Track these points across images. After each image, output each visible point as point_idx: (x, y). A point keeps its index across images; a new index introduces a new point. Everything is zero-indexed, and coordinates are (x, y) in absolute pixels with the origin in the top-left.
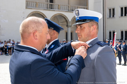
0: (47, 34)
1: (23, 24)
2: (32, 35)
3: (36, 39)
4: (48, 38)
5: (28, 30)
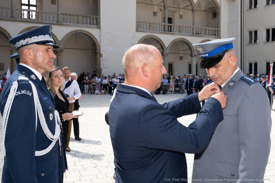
3: (147, 76)
5: (134, 65)
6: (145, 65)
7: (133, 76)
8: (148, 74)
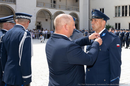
0: (74, 25)
1: (56, 20)
2: (64, 27)
4: (74, 28)
5: (61, 24)
6: (67, 24)
7: (60, 29)
8: (68, 29)
